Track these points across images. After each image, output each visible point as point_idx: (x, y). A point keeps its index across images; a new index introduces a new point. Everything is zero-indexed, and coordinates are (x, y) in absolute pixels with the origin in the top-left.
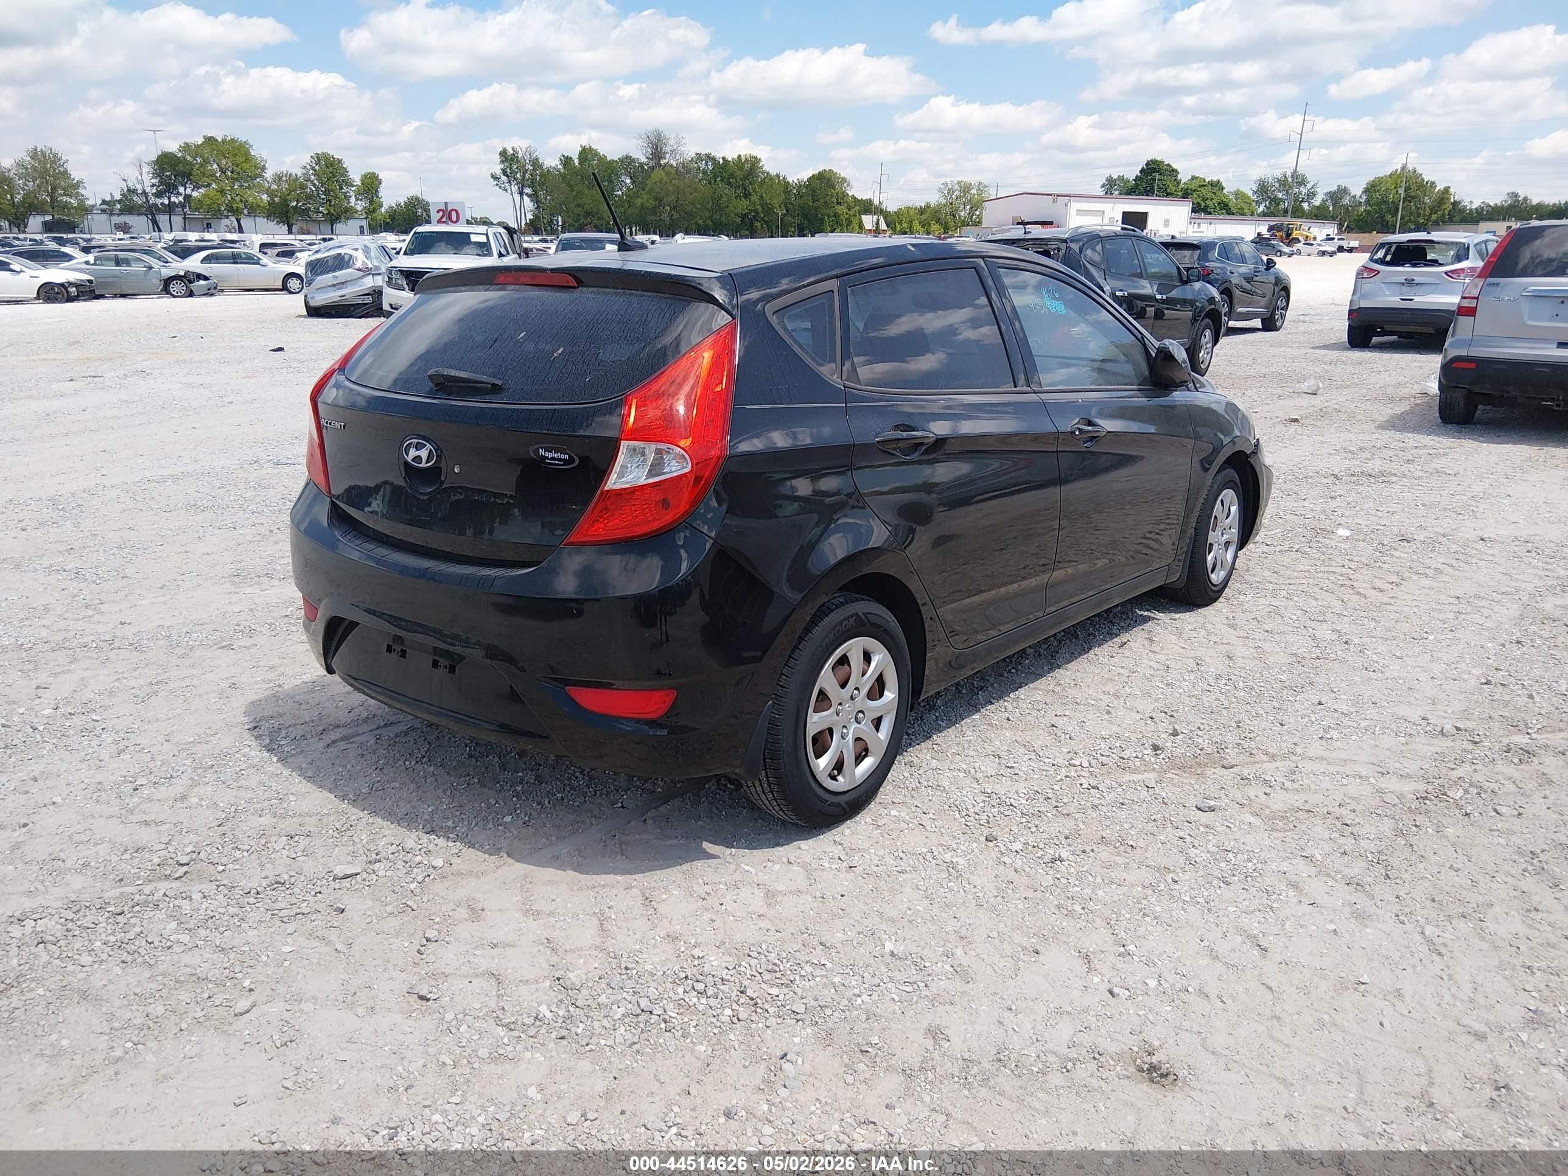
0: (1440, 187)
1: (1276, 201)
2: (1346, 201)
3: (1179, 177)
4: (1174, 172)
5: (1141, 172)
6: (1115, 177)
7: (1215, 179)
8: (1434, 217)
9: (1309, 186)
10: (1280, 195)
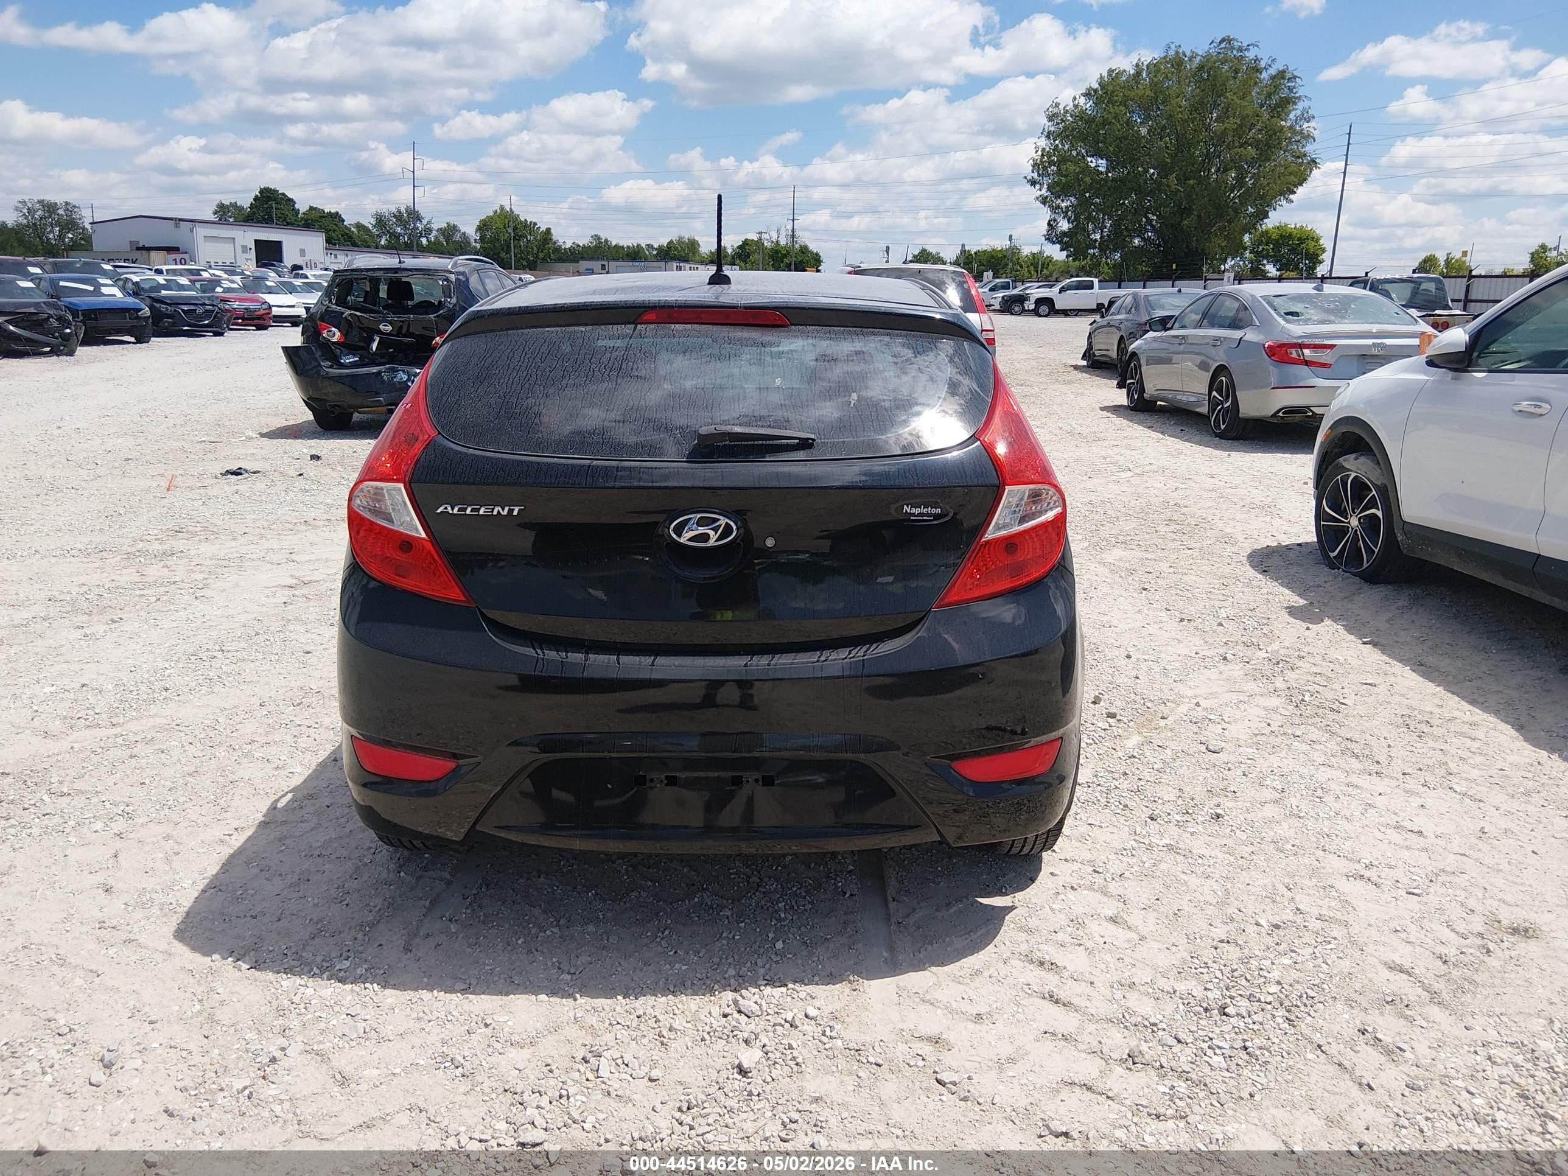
0: (543, 228)
1: (397, 236)
2: (457, 237)
3: (297, 206)
4: (291, 201)
5: (255, 200)
6: (227, 203)
7: (333, 211)
8: (541, 255)
9: (425, 222)
10: (399, 230)
